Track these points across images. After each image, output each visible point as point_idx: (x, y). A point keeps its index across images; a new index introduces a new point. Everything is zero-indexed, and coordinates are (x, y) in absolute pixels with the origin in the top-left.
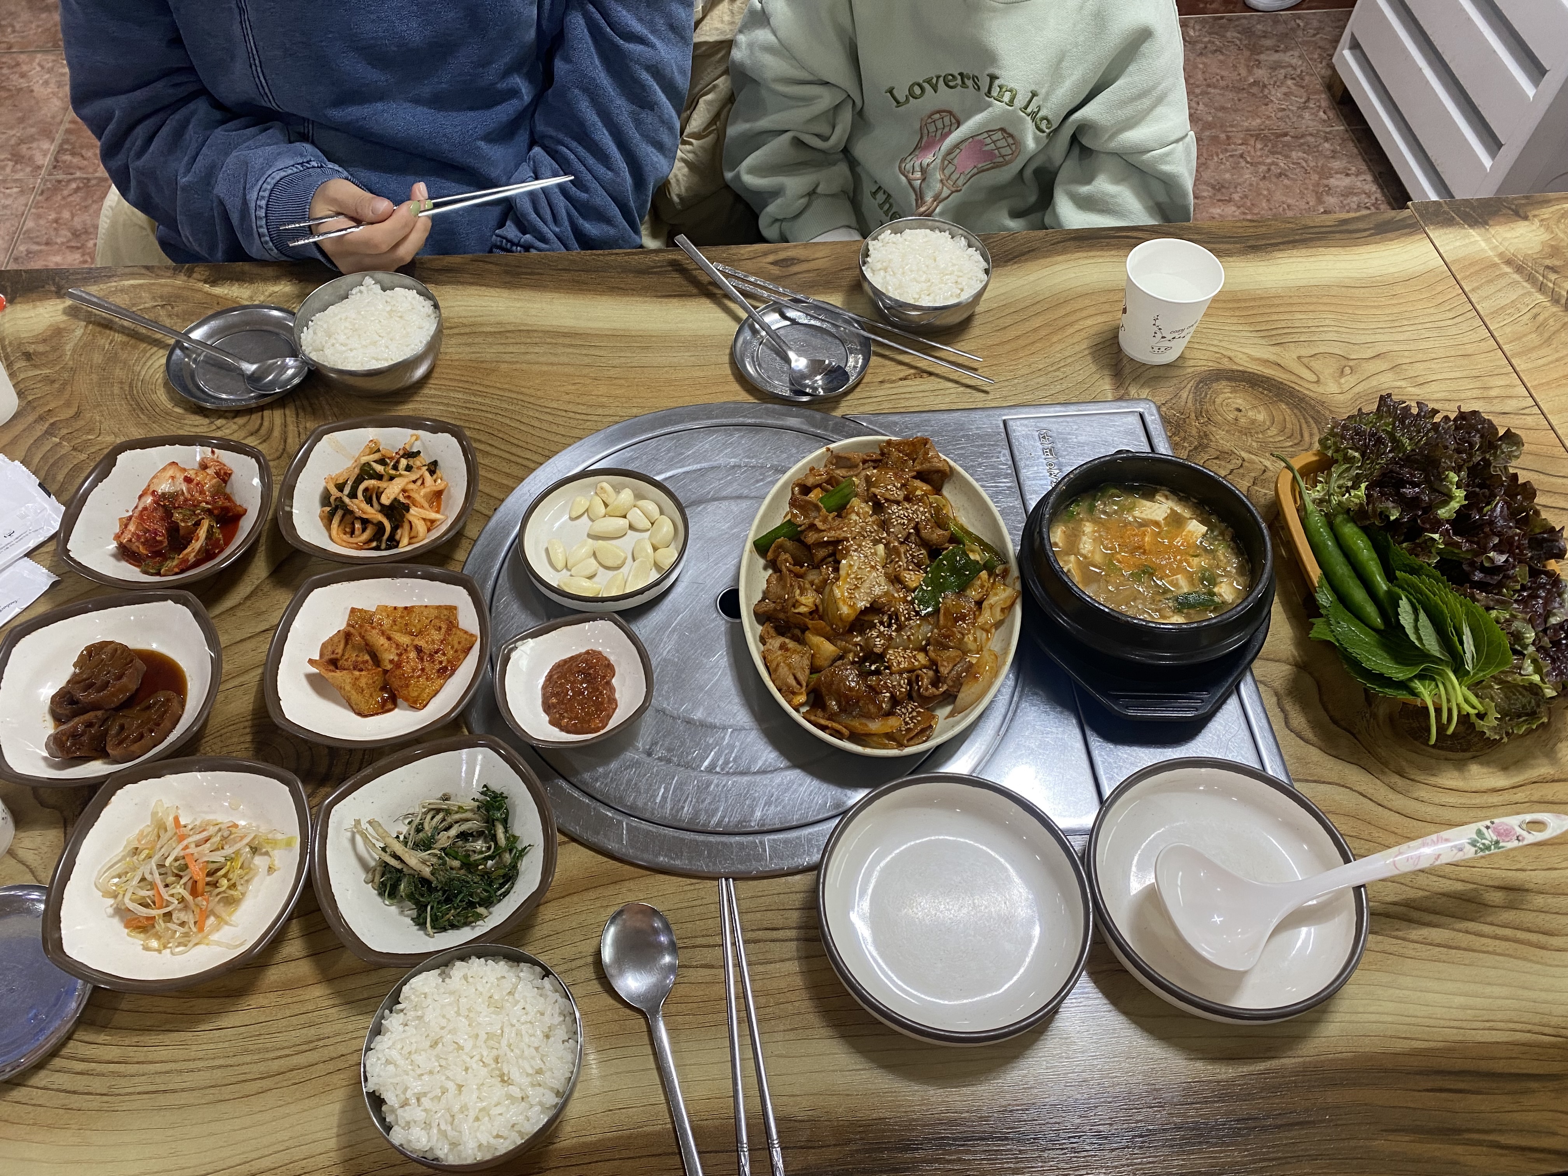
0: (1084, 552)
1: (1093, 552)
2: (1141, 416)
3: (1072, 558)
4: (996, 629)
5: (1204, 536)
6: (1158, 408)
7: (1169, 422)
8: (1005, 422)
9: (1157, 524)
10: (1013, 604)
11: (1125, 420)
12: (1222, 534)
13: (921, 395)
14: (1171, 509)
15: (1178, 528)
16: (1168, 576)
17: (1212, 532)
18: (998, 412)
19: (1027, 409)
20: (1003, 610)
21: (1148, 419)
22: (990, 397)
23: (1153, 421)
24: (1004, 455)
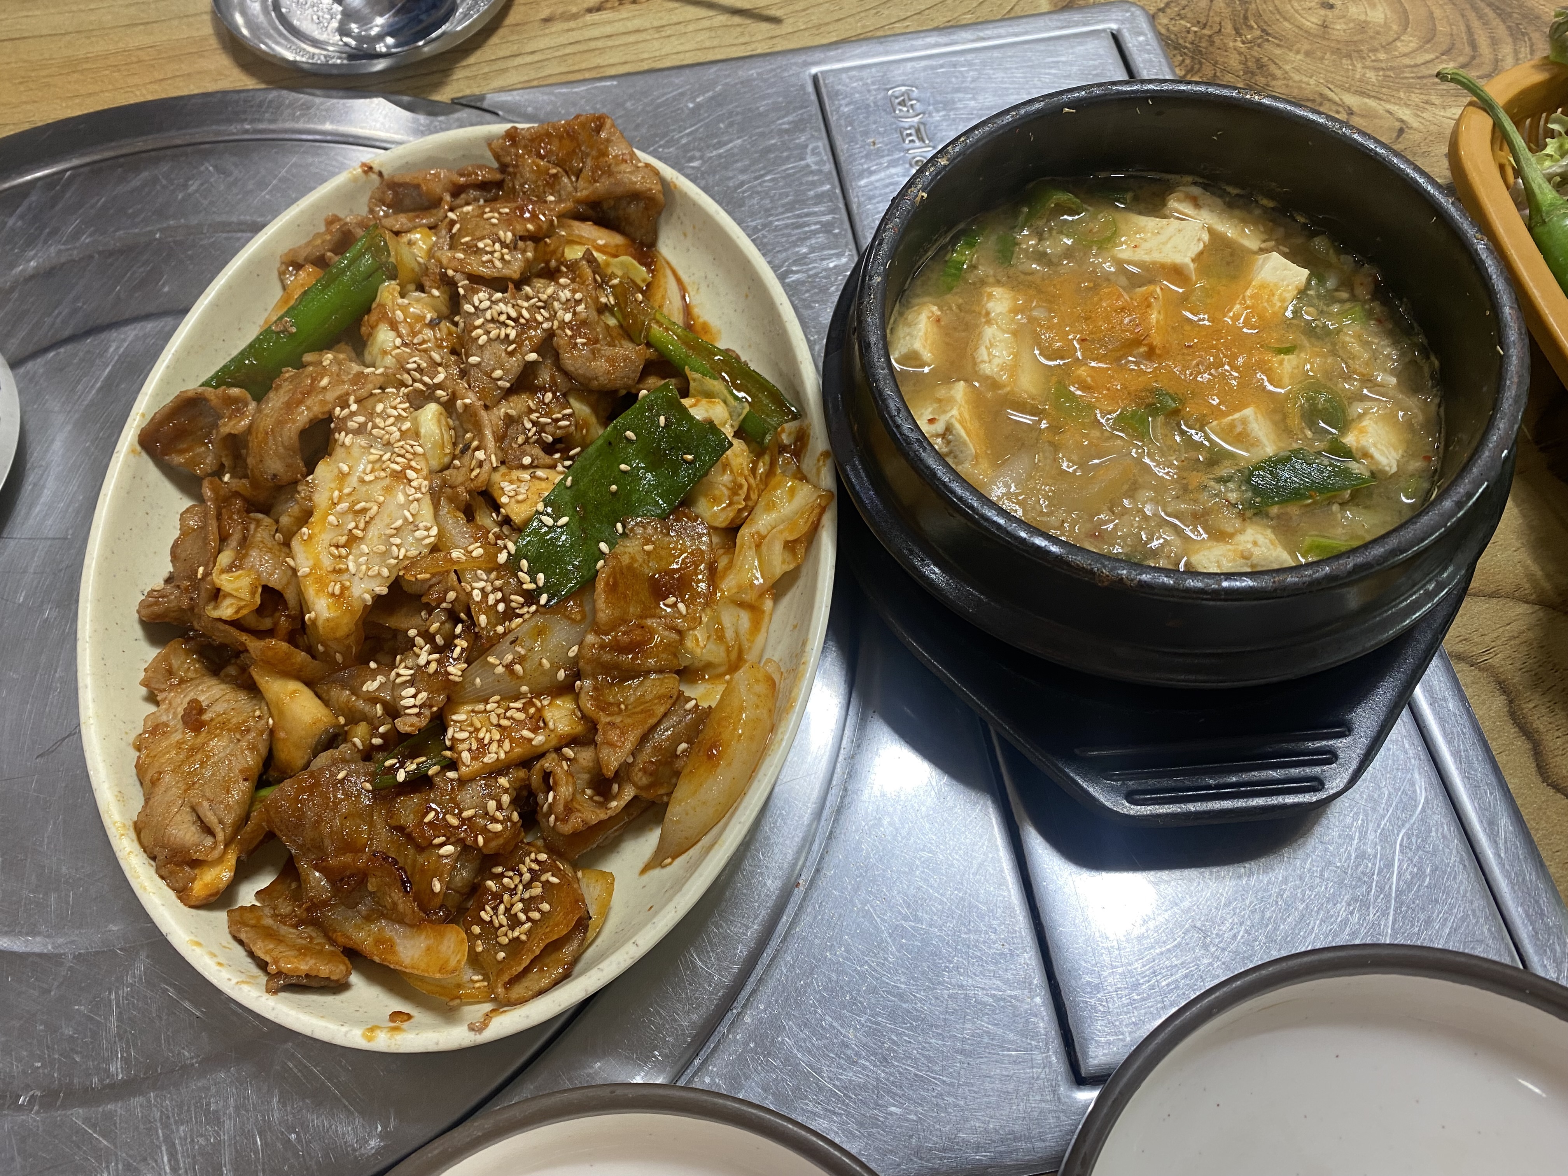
0: (988, 368)
1: (1013, 369)
2: (1116, 38)
3: (959, 390)
4: (776, 599)
5: (1302, 294)
6: (1152, 18)
7: (1177, 47)
8: (815, 79)
9: (1176, 273)
10: (815, 529)
11: (1079, 49)
12: (1346, 284)
13: (632, 38)
14: (1211, 231)
15: (1234, 278)
16: (1216, 413)
17: (1321, 280)
18: (800, 59)
19: (864, 48)
20: (790, 546)
21: (1131, 43)
22: (786, 28)
23: (1141, 47)
24: (814, 152)
